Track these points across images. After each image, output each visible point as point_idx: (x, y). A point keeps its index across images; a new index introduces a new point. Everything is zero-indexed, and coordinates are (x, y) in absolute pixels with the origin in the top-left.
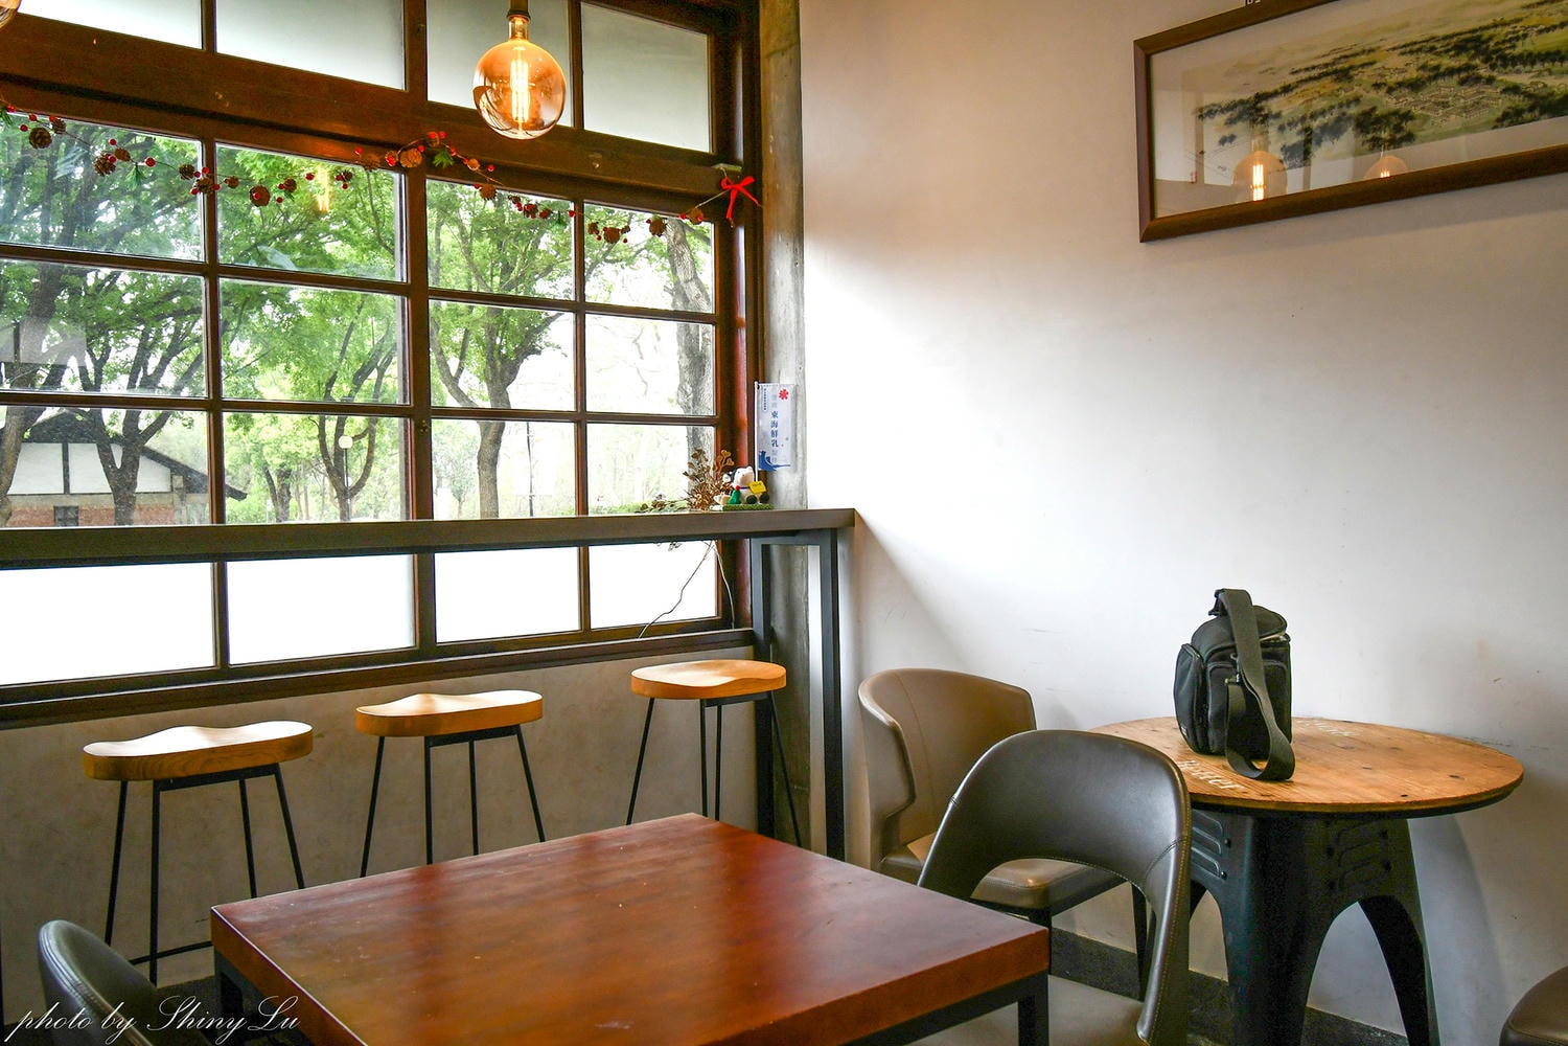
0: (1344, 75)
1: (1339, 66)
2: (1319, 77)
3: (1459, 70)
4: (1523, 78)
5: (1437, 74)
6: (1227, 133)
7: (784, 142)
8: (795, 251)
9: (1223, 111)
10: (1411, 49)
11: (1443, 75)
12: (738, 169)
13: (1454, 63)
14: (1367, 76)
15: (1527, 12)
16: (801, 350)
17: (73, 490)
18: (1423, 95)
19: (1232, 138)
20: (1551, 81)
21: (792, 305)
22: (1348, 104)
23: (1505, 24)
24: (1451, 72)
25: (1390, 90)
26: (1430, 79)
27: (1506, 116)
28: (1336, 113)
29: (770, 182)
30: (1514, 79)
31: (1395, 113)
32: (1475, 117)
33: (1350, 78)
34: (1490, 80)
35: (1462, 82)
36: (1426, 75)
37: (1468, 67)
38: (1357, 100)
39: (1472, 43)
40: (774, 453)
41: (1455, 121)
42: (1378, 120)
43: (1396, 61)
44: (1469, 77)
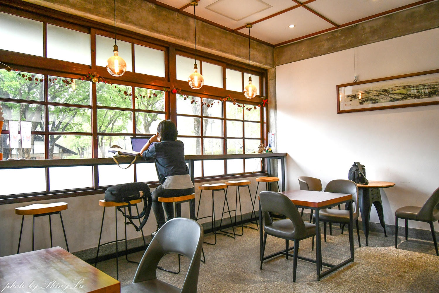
0: (368, 93)
1: (367, 92)
2: (365, 93)
3: (384, 94)
4: (392, 96)
5: (381, 94)
6: (351, 100)
7: (272, 94)
8: (275, 111)
9: (350, 96)
10: (378, 91)
11: (382, 95)
12: (265, 98)
13: (383, 93)
14: (371, 94)
15: (393, 88)
16: (276, 127)
17: (35, 153)
18: (379, 97)
19: (352, 100)
20: (396, 97)
21: (274, 120)
22: (369, 97)
23: (390, 89)
24: (383, 94)
25: (375, 96)
26: (380, 95)
27: (390, 100)
28: (367, 98)
29: (270, 100)
30: (391, 96)
31: (375, 99)
32: (386, 100)
33: (369, 94)
34: (388, 96)
35: (384, 96)
36: (380, 94)
37: (385, 94)
38: (370, 97)
39: (385, 91)
40: (271, 144)
41: (383, 101)
42: (373, 100)
43: (375, 92)
44: (385, 95)
